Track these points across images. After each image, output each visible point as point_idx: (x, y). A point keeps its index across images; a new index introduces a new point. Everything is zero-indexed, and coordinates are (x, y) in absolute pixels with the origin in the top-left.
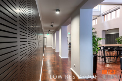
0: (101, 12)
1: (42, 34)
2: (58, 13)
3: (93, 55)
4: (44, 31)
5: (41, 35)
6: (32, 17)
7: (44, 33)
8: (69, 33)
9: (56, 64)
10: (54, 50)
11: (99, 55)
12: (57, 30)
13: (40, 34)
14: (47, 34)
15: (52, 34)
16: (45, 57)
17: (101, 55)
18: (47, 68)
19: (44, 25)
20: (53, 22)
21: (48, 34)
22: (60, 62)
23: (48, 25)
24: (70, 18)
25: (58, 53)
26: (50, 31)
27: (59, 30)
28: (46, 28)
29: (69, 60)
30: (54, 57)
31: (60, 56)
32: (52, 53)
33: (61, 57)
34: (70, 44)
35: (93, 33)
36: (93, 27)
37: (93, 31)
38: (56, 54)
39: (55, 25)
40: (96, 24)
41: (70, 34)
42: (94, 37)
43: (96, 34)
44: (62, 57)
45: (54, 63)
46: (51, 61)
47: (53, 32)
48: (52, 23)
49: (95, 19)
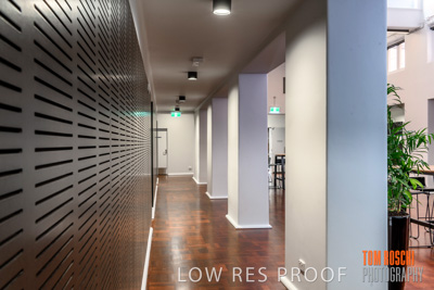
0: (421, 11)
1: (146, 115)
2: (222, 12)
3: (390, 214)
4: (154, 98)
5: (141, 116)
6: (97, 31)
7: (157, 108)
8: (275, 110)
9: (210, 255)
10: (204, 188)
11: (414, 217)
12: (216, 93)
13: (137, 114)
14: (169, 112)
15: (192, 112)
16: (158, 224)
17: (423, 213)
18: (168, 278)
19: (156, 70)
20: (199, 58)
21: (176, 114)
22: (232, 250)
23: (176, 72)
24: (282, 39)
25: (222, 205)
26: (182, 98)
27: (225, 96)
28: (163, 85)
29: (273, 237)
30: (204, 225)
31: (231, 218)
32: (192, 206)
33: (237, 226)
34: (280, 161)
35: (389, 107)
36: (390, 81)
37: (391, 100)
38: (213, 210)
39: (209, 72)
40: (403, 66)
41: (282, 115)
42: (395, 128)
43: (403, 114)
44: (239, 223)
45: (204, 250)
46: (188, 242)
47: (200, 102)
48: (192, 60)
49: (398, 44)
